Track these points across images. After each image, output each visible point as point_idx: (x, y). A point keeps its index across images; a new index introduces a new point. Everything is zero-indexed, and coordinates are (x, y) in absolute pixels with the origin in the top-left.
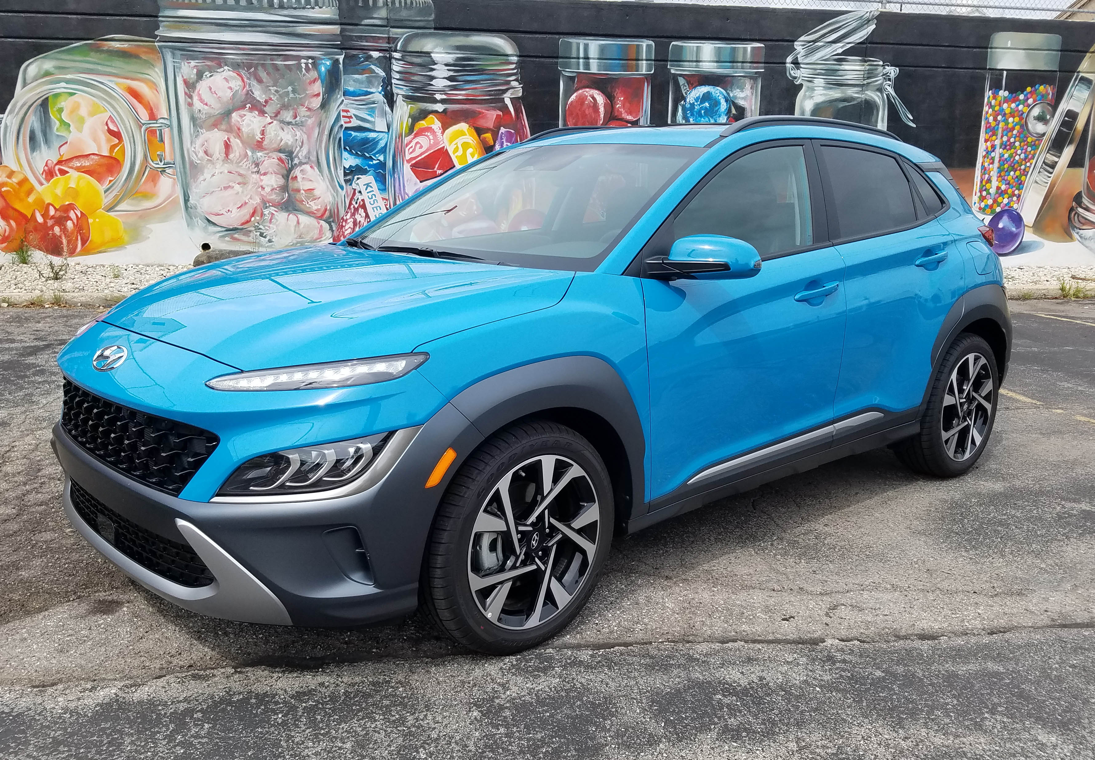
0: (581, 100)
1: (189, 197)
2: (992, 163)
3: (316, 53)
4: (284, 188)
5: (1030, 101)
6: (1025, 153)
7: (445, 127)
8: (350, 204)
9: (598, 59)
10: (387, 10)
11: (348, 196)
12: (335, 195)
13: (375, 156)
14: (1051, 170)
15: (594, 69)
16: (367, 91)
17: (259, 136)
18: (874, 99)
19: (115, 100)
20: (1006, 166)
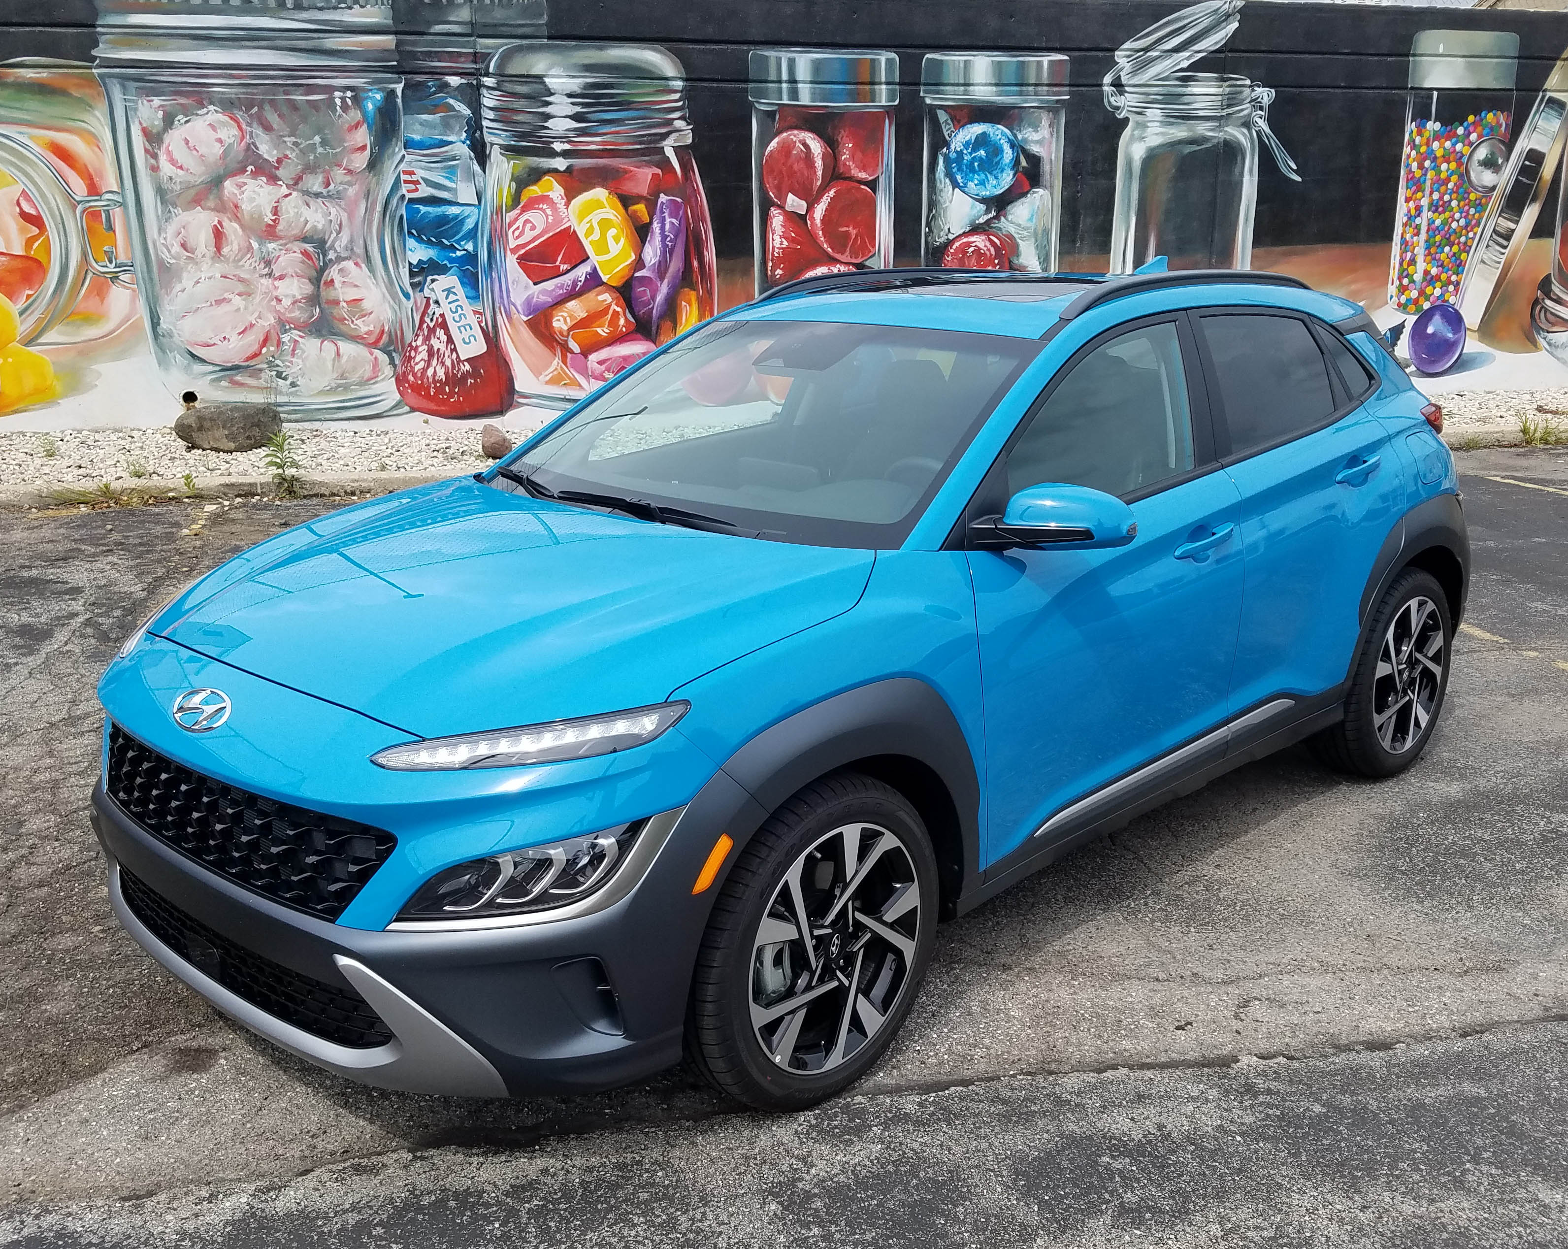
0: (786, 149)
1: (159, 319)
2: (1417, 234)
3: (358, 81)
4: (314, 300)
5: (1473, 137)
6: (1466, 217)
7: (570, 196)
8: (422, 321)
9: (811, 82)
10: (471, 9)
11: (417, 310)
12: (397, 308)
13: (459, 245)
14: (1505, 243)
15: (805, 98)
16: (442, 140)
17: (268, 218)
18: (1237, 138)
19: (29, 165)
20: (1438, 238)
